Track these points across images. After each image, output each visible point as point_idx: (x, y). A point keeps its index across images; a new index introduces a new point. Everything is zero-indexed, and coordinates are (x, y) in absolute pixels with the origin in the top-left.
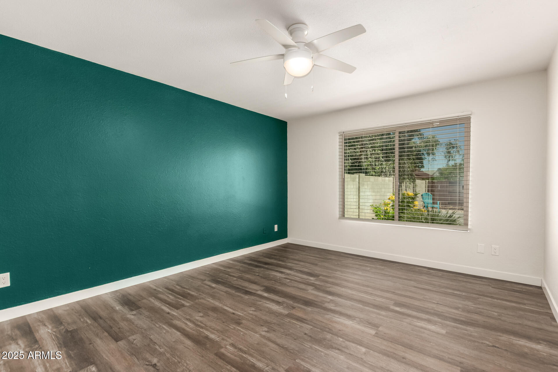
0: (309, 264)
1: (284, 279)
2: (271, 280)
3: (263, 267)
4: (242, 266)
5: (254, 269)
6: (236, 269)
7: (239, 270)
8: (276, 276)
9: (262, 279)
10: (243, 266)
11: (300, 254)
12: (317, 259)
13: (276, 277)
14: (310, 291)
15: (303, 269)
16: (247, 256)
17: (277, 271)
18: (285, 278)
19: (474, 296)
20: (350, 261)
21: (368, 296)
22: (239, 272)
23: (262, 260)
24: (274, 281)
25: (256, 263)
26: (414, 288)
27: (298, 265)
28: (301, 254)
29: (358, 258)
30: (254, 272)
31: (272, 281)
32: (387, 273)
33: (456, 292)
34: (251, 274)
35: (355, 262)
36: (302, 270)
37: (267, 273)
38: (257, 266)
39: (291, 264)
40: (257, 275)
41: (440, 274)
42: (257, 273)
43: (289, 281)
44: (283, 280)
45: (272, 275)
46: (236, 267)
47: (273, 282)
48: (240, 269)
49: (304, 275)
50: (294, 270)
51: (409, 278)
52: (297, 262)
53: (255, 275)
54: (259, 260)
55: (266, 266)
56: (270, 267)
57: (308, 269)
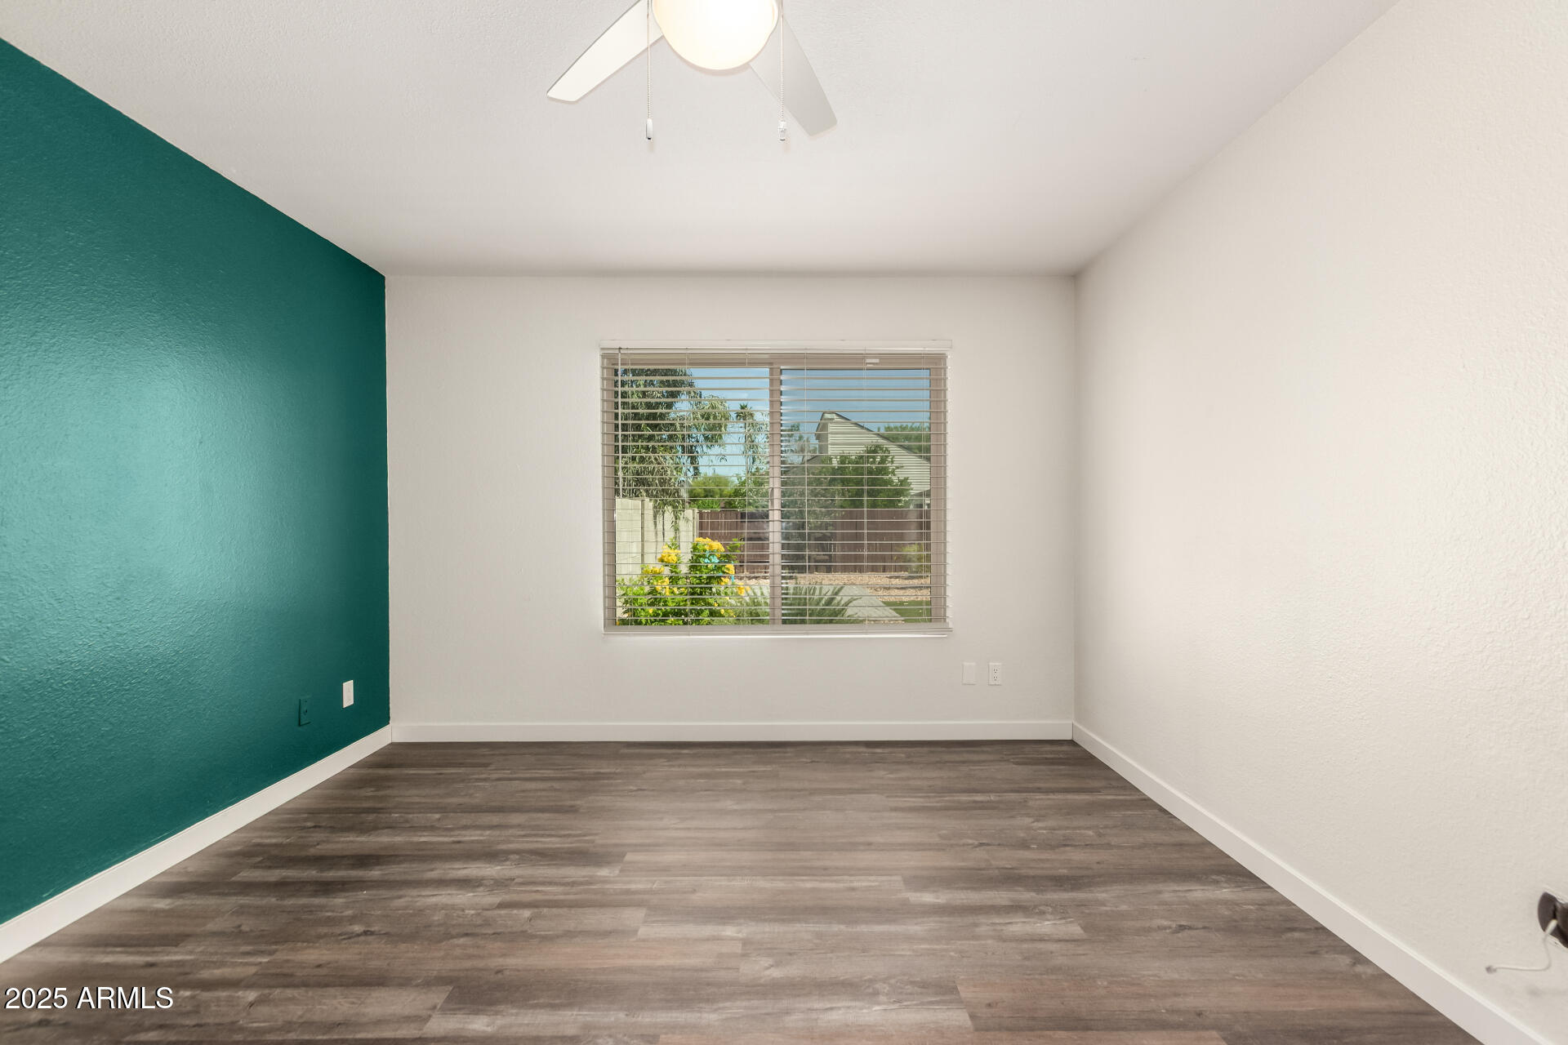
0: (547, 815)
1: (503, 912)
2: (448, 936)
3: (361, 884)
4: (241, 911)
5: (322, 908)
6: (214, 934)
7: (238, 934)
8: (453, 907)
9: (403, 946)
10: (249, 906)
11: (478, 780)
12: (556, 785)
13: (461, 913)
14: (643, 931)
15: (545, 843)
16: (239, 848)
17: (442, 883)
18: (501, 906)
19: (1013, 796)
20: (662, 769)
21: (824, 881)
22: (249, 948)
23: (330, 846)
24: (467, 935)
25: (312, 873)
26: (893, 814)
27: (511, 831)
28: (485, 780)
29: (680, 754)
30: (330, 921)
31: (456, 941)
32: (796, 785)
33: (979, 798)
34: (320, 937)
35: (681, 769)
36: (540, 846)
37: (406, 908)
38: (327, 888)
39: (479, 832)
40: (359, 935)
41: (901, 754)
42: (353, 920)
43: (527, 913)
44: (500, 916)
45: (436, 908)
46: (211, 926)
47: (462, 941)
48: (245, 928)
49: (563, 865)
50: (512, 856)
51: (856, 786)
52: (495, 819)
53: (351, 936)
54: (312, 851)
55: (375, 873)
56: (394, 871)
57: (560, 836)
